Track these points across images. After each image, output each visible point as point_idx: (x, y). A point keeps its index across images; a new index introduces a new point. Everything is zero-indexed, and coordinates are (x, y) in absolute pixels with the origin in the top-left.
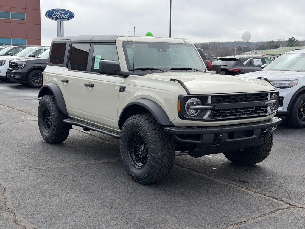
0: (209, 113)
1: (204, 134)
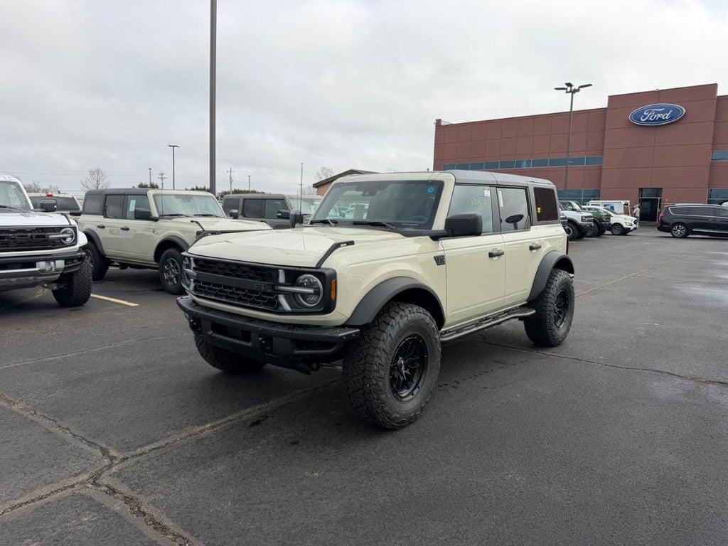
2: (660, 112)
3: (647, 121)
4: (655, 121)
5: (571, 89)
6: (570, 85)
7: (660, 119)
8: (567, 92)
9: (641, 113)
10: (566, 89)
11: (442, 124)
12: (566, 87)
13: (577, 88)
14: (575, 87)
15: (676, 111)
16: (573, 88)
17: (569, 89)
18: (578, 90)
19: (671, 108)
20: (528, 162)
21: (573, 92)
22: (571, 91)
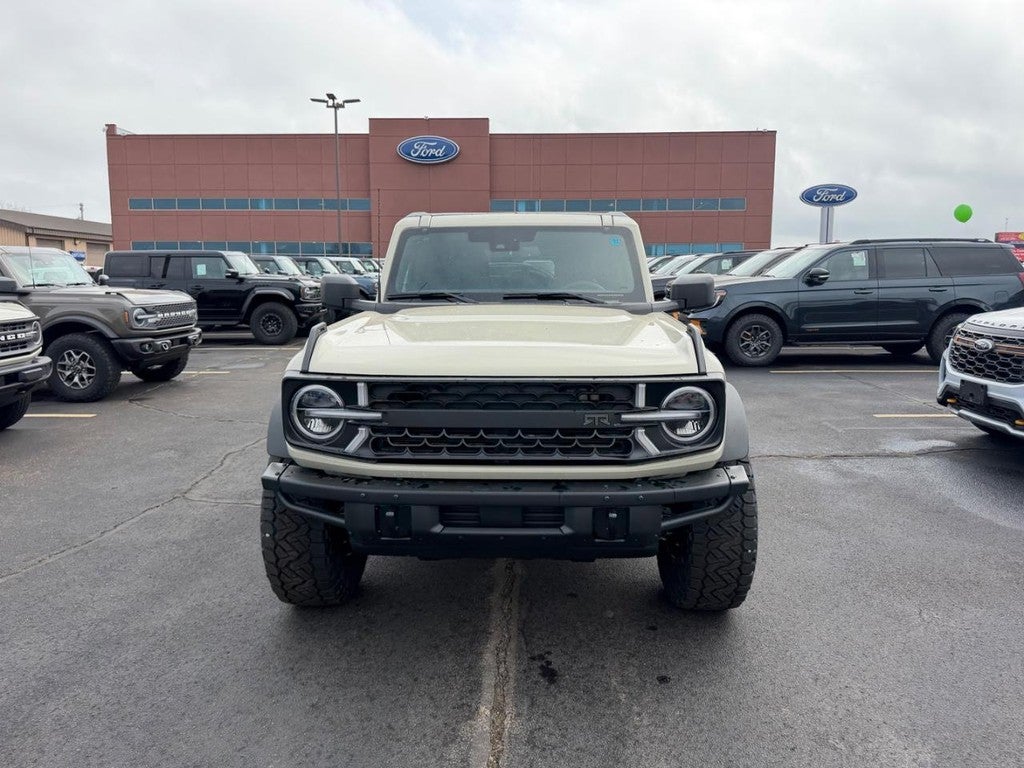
0: (362, 434)
1: (348, 502)
2: (433, 147)
3: (419, 157)
4: (427, 157)
5: (333, 103)
6: (331, 97)
7: (433, 156)
8: (328, 107)
9: (410, 146)
10: (327, 102)
11: (118, 132)
12: (327, 98)
13: (341, 102)
14: (339, 101)
15: (450, 149)
16: (336, 101)
17: (331, 102)
18: (342, 106)
19: (444, 143)
20: (269, 202)
21: (337, 107)
22: (333, 106)
